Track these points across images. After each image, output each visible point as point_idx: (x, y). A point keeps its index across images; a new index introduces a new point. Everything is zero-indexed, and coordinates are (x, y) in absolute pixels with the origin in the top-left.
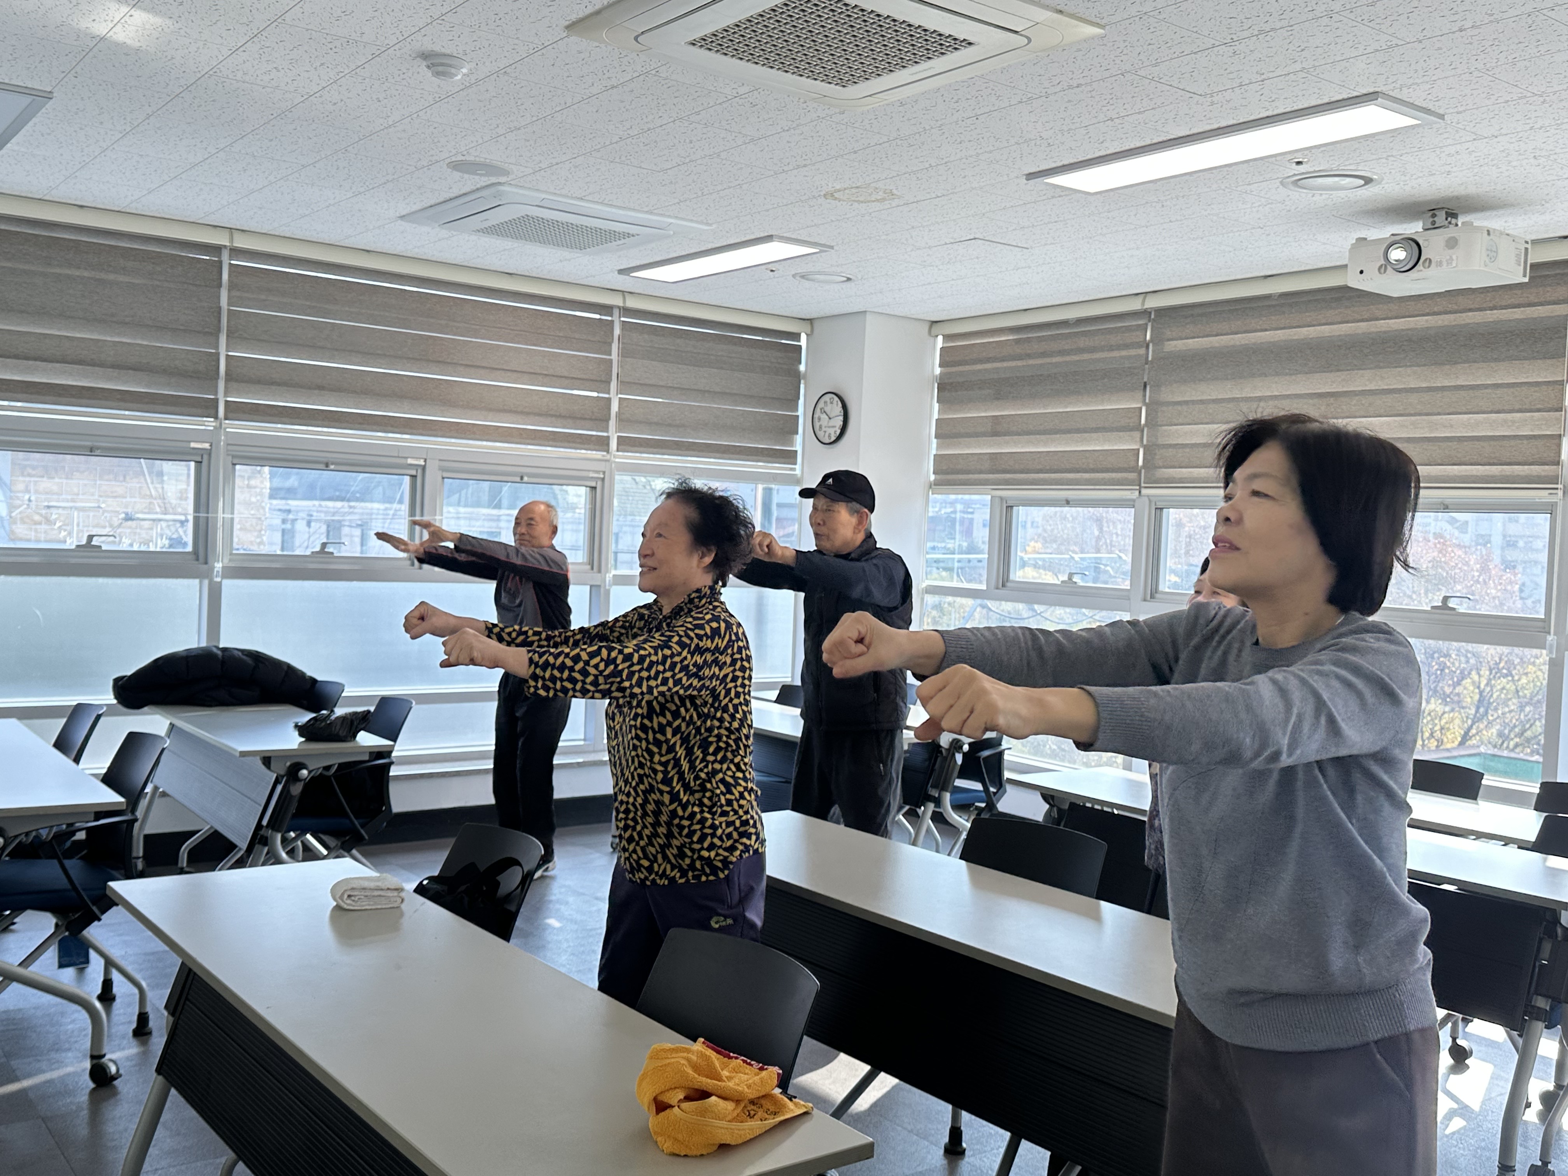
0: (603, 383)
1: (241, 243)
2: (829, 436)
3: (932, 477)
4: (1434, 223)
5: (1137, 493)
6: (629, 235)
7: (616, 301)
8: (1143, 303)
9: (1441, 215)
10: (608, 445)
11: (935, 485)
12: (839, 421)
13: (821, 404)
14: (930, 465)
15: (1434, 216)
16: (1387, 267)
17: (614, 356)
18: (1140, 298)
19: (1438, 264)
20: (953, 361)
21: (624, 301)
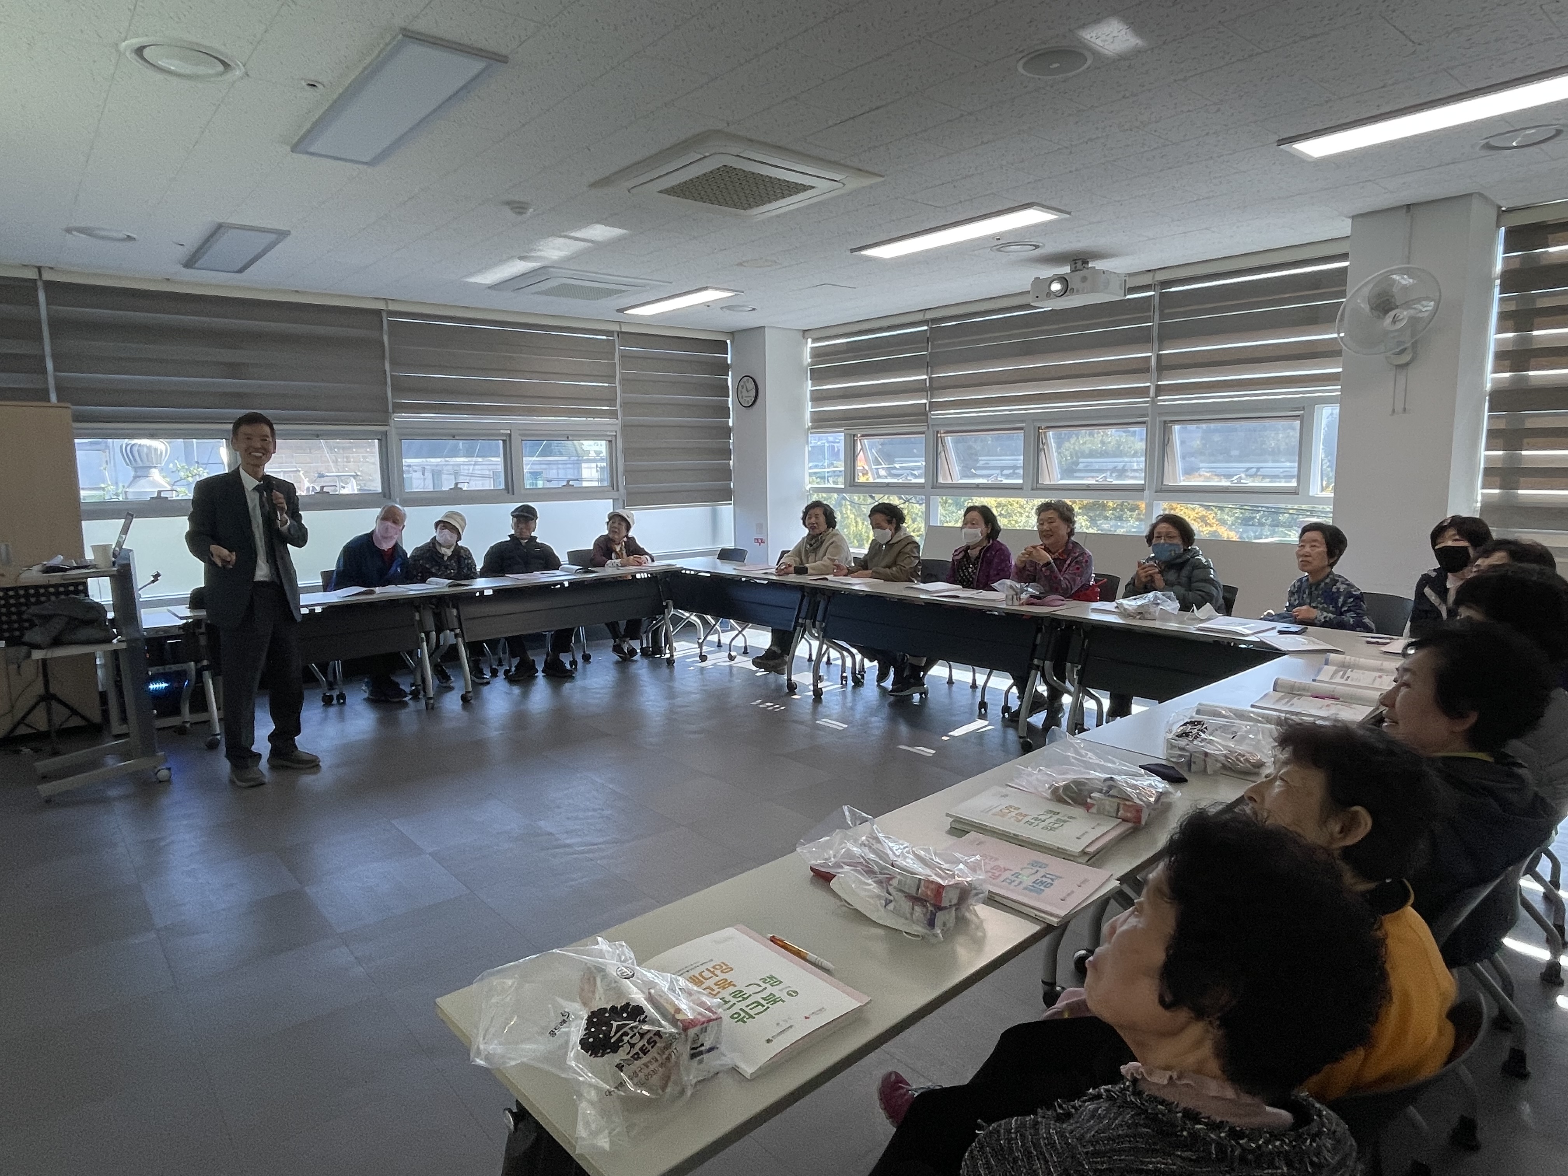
0: (611, 378)
1: (392, 307)
2: (748, 402)
3: (810, 424)
4: (1076, 267)
5: (925, 427)
6: (624, 291)
7: (616, 328)
8: (924, 316)
9: (1080, 262)
10: (617, 414)
11: (812, 428)
12: (753, 393)
13: (742, 384)
14: (808, 416)
15: (1076, 263)
16: (1050, 294)
17: (616, 361)
18: (922, 313)
19: (1078, 291)
20: (818, 355)
21: (620, 328)
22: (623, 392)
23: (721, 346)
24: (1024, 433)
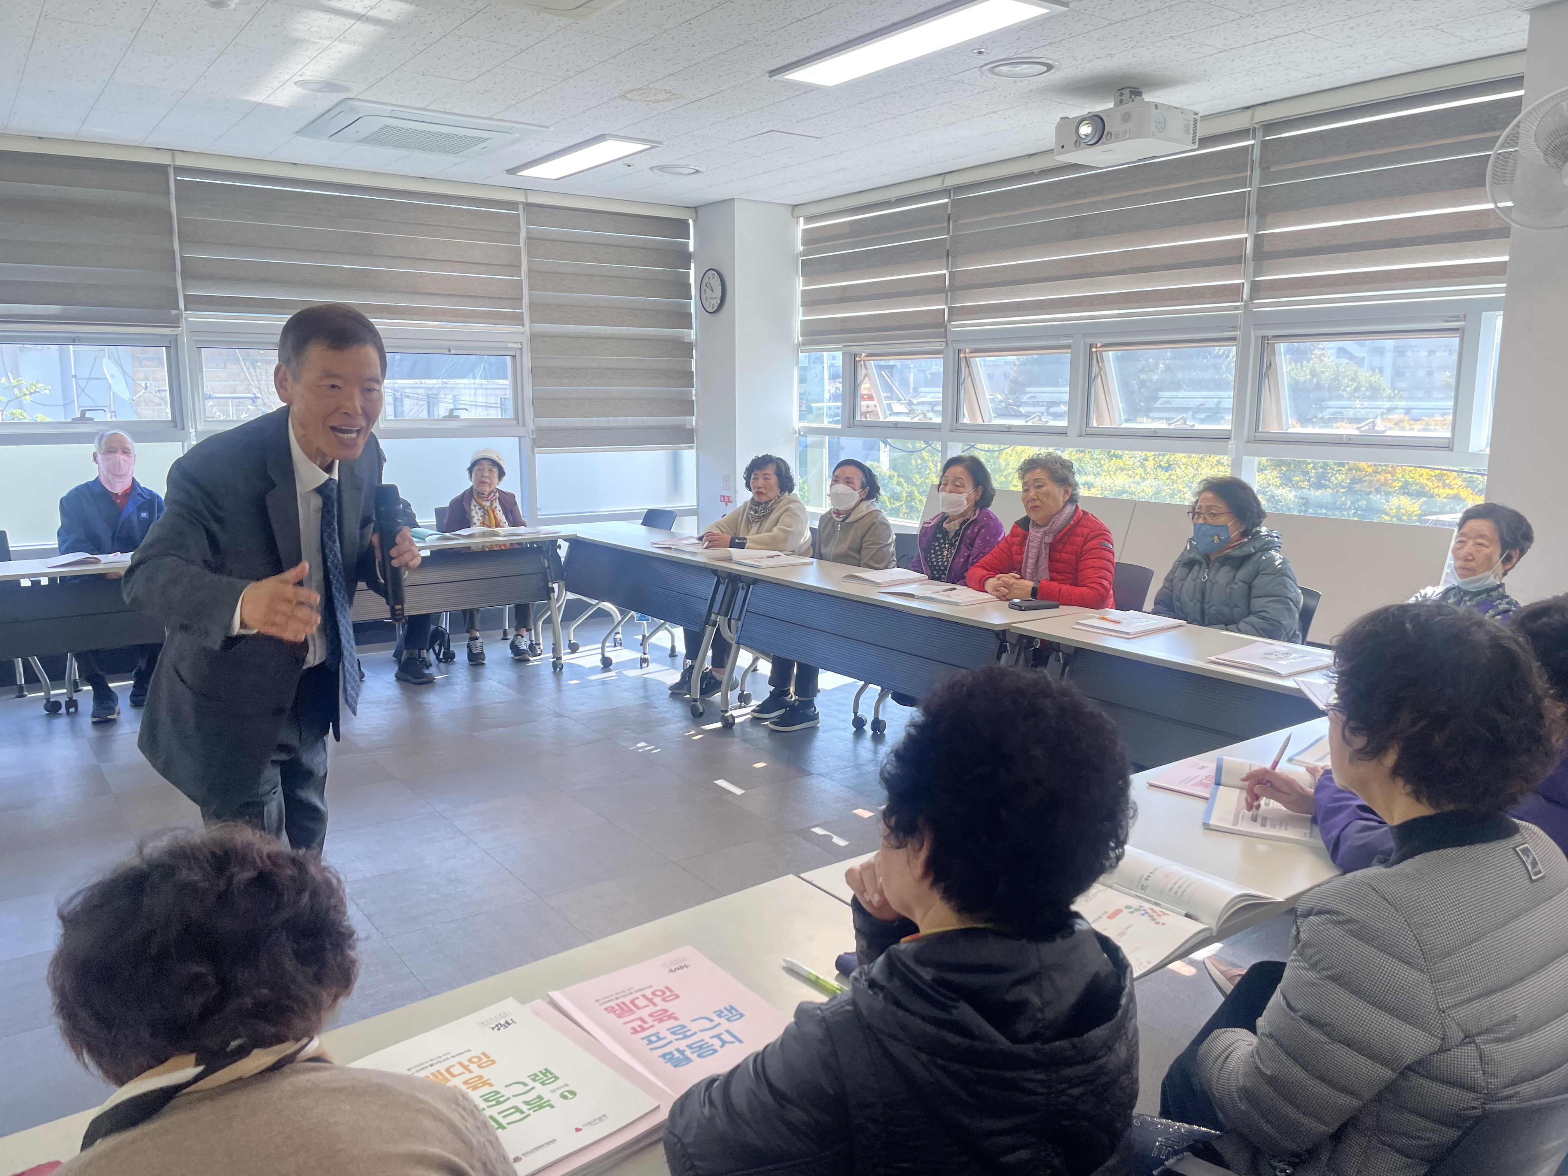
0: (513, 268)
1: (182, 162)
2: (713, 306)
3: (801, 339)
4: (1121, 101)
5: (944, 343)
6: (484, 139)
7: (518, 197)
8: (943, 183)
9: (1127, 93)
10: (523, 319)
11: (803, 344)
12: (719, 293)
13: (705, 280)
14: (797, 329)
15: (1122, 94)
16: (1079, 142)
17: (522, 244)
18: (942, 177)
19: (1117, 136)
20: (811, 239)
21: (526, 197)
22: (531, 288)
23: (680, 227)
24: (1071, 353)
